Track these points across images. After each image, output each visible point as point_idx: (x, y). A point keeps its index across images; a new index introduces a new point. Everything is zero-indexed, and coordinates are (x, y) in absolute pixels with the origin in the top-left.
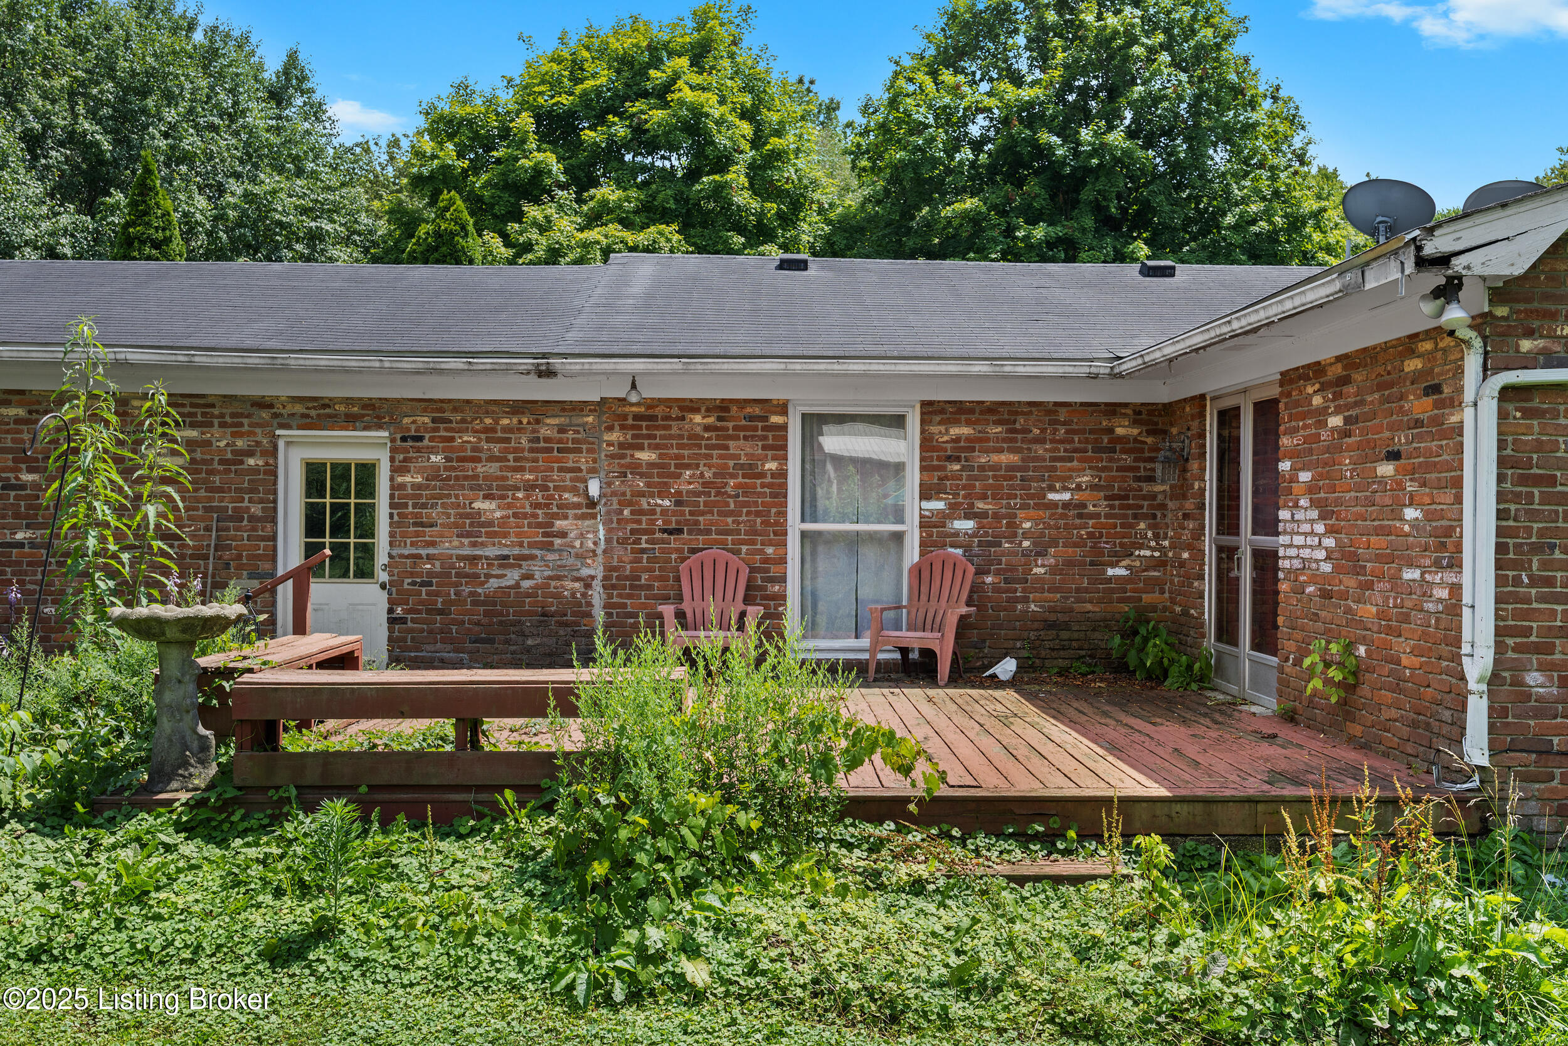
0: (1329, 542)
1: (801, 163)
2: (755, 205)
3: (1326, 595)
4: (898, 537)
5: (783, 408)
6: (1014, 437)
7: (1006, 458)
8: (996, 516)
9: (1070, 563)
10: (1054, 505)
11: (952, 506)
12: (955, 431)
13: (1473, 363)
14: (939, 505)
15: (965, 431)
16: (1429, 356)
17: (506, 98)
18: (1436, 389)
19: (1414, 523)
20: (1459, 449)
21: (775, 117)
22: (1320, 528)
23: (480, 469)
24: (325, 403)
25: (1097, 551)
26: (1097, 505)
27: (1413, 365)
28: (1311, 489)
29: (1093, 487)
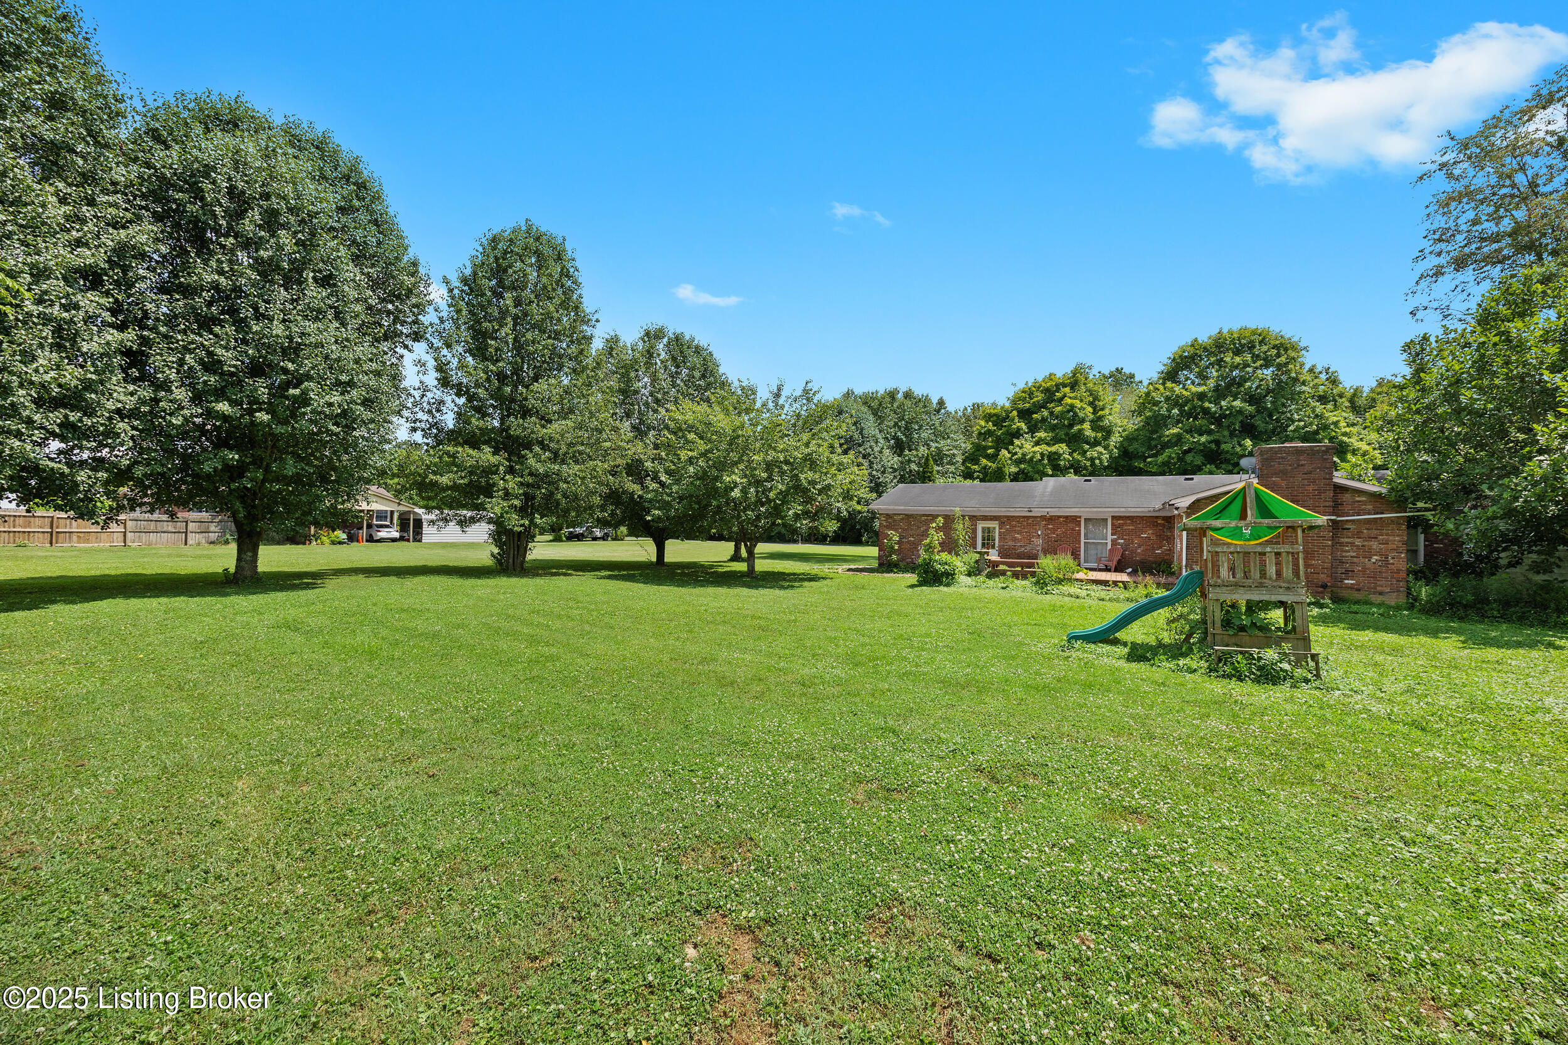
1: (1110, 418)
2: (1093, 434)
4: (1106, 543)
5: (1081, 517)
6: (1133, 523)
7: (1132, 527)
8: (1129, 539)
10: (1143, 537)
11: (1119, 537)
12: (1120, 522)
14: (1116, 537)
17: (1007, 405)
21: (1101, 403)
23: (1016, 529)
25: (1153, 547)
29: (1152, 533)
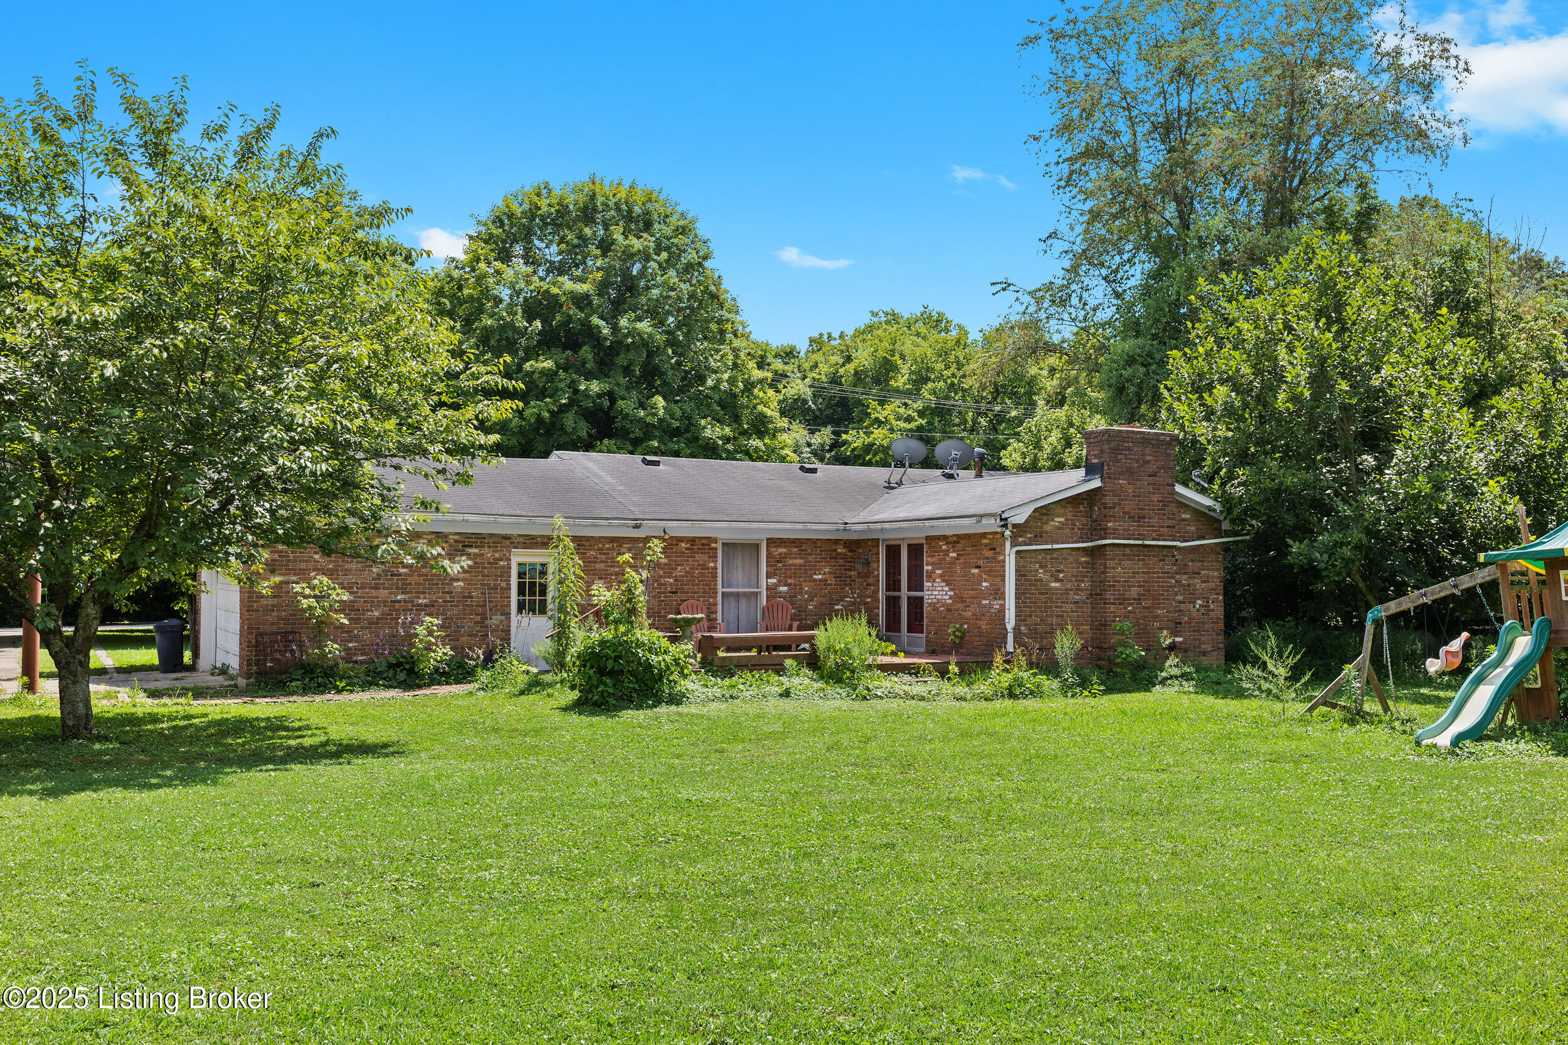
0: (952, 593)
3: (949, 610)
4: (756, 595)
5: (715, 541)
6: (802, 553)
7: (798, 561)
8: (795, 585)
9: (822, 604)
10: (816, 580)
11: (779, 581)
12: (780, 550)
13: (1008, 544)
14: (774, 581)
15: (784, 550)
16: (992, 539)
18: (994, 549)
19: (986, 587)
20: (1004, 566)
22: (946, 589)
23: (597, 566)
24: (533, 537)
25: (831, 599)
26: (831, 580)
27: (985, 541)
28: (941, 576)
29: (830, 573)
